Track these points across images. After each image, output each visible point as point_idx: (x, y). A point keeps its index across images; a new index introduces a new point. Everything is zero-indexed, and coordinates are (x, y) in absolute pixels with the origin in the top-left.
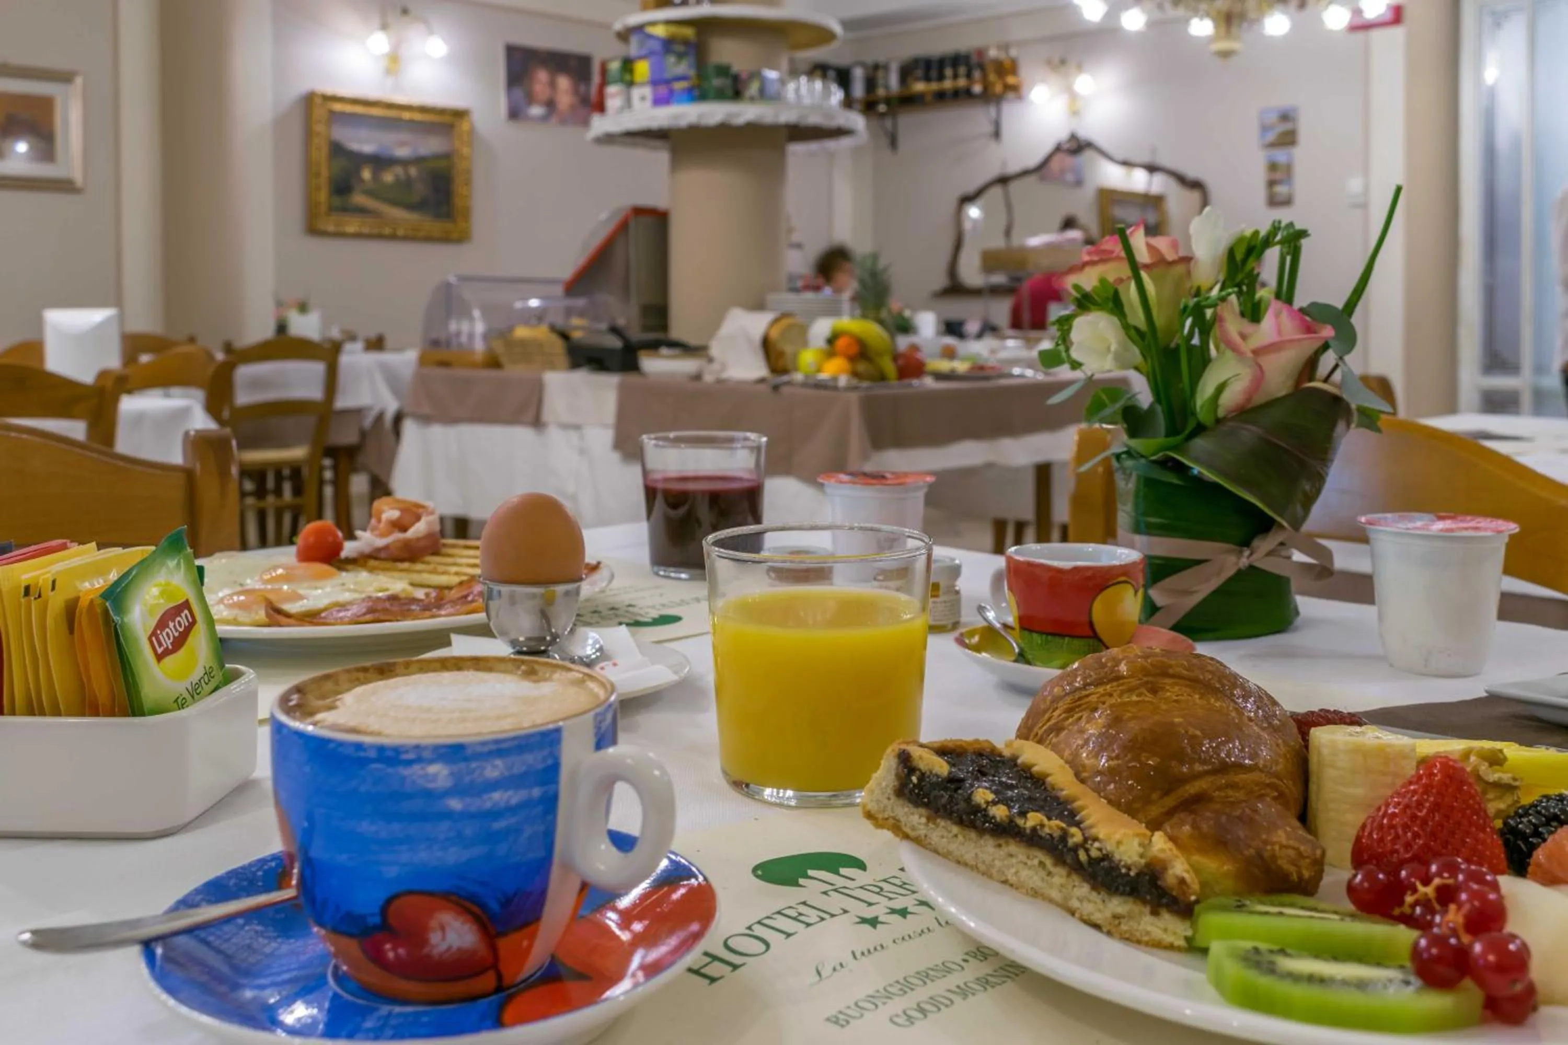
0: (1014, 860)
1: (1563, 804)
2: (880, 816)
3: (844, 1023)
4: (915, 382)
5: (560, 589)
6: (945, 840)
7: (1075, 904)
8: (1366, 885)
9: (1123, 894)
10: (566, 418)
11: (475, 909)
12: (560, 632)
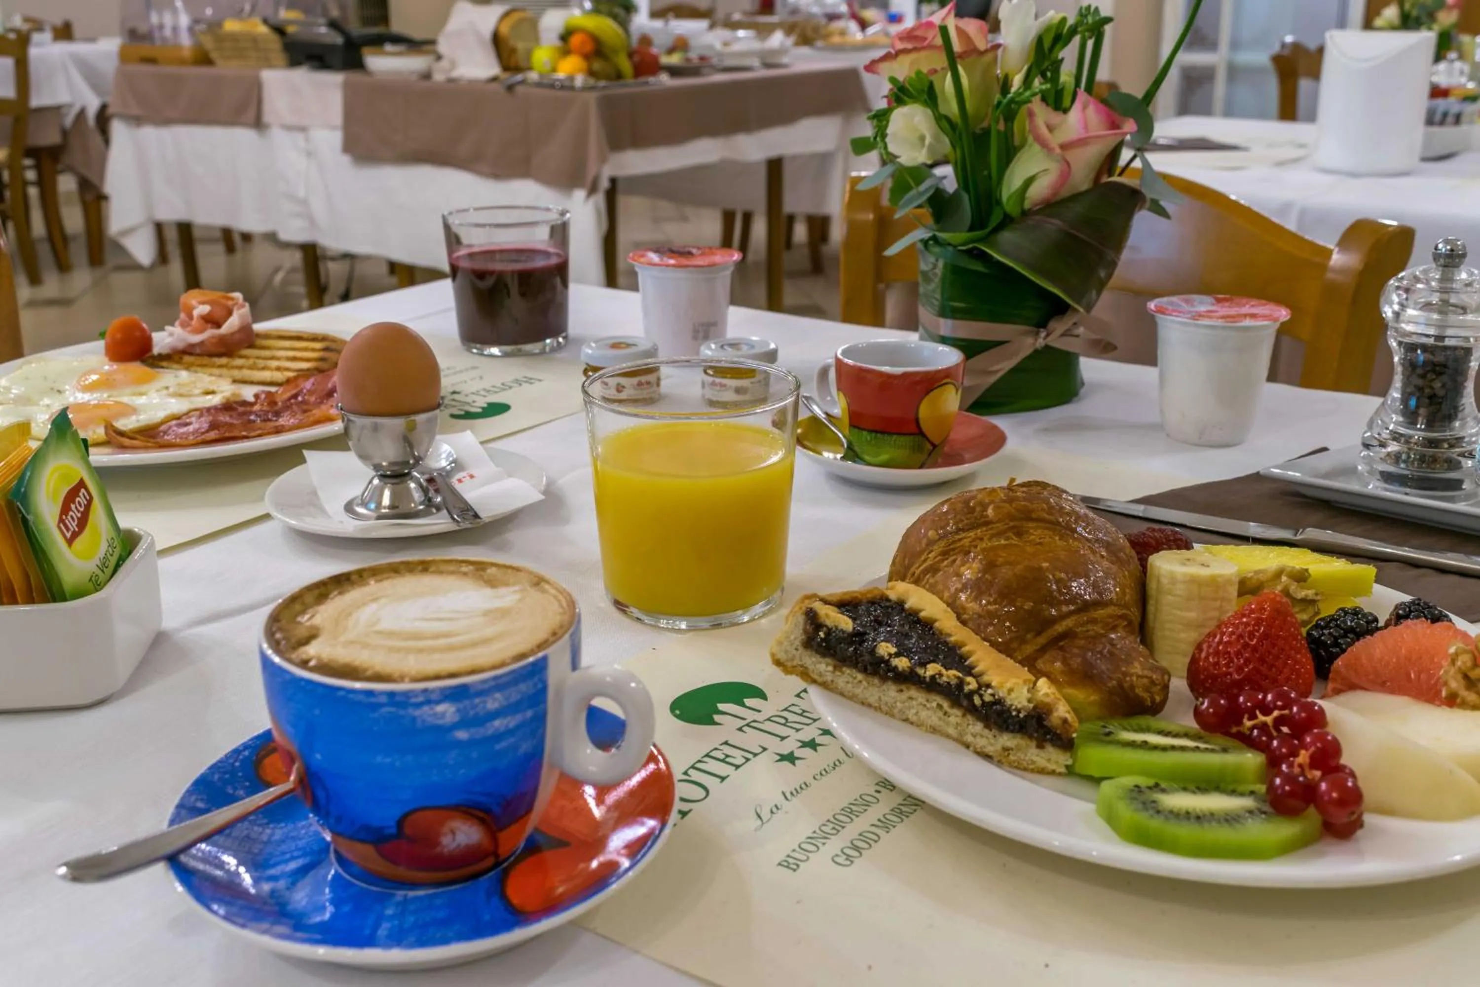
0: (914, 703)
1: (1358, 619)
2: (789, 664)
3: (795, 867)
4: (651, 79)
5: (421, 418)
6: (850, 685)
7: (969, 739)
8: (1211, 710)
9: (1012, 731)
10: (290, 119)
11: (481, 815)
12: (422, 455)
